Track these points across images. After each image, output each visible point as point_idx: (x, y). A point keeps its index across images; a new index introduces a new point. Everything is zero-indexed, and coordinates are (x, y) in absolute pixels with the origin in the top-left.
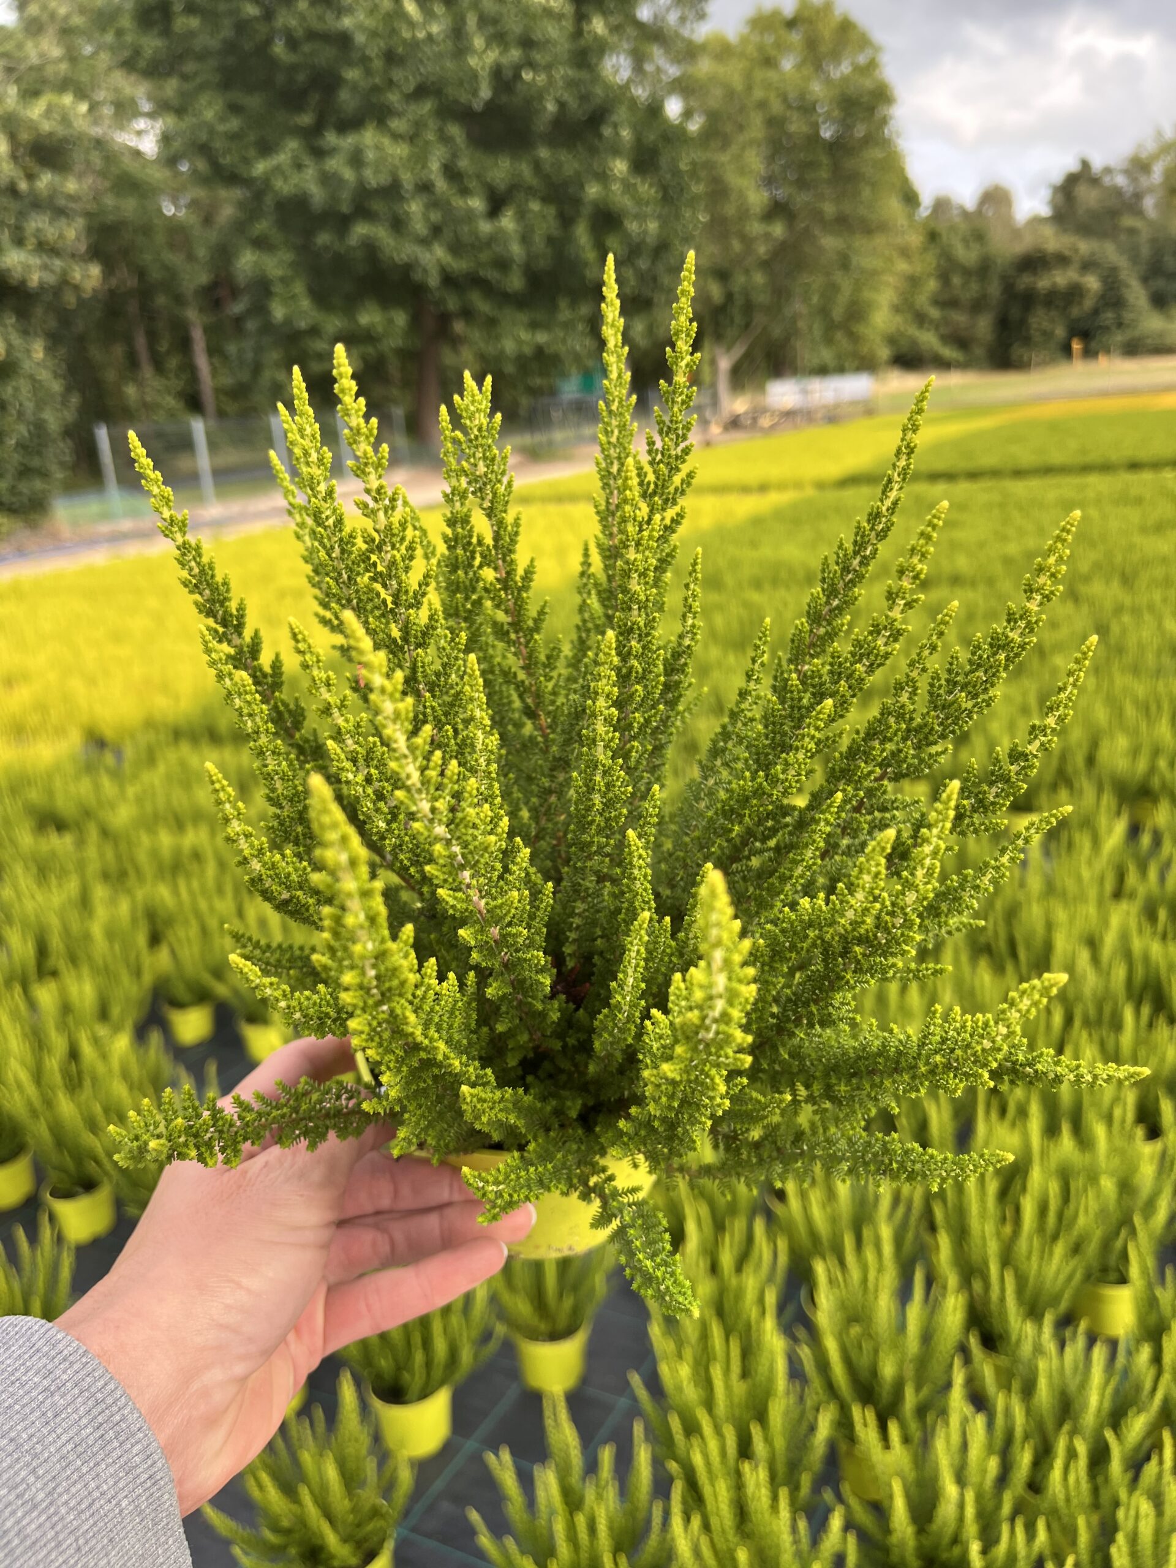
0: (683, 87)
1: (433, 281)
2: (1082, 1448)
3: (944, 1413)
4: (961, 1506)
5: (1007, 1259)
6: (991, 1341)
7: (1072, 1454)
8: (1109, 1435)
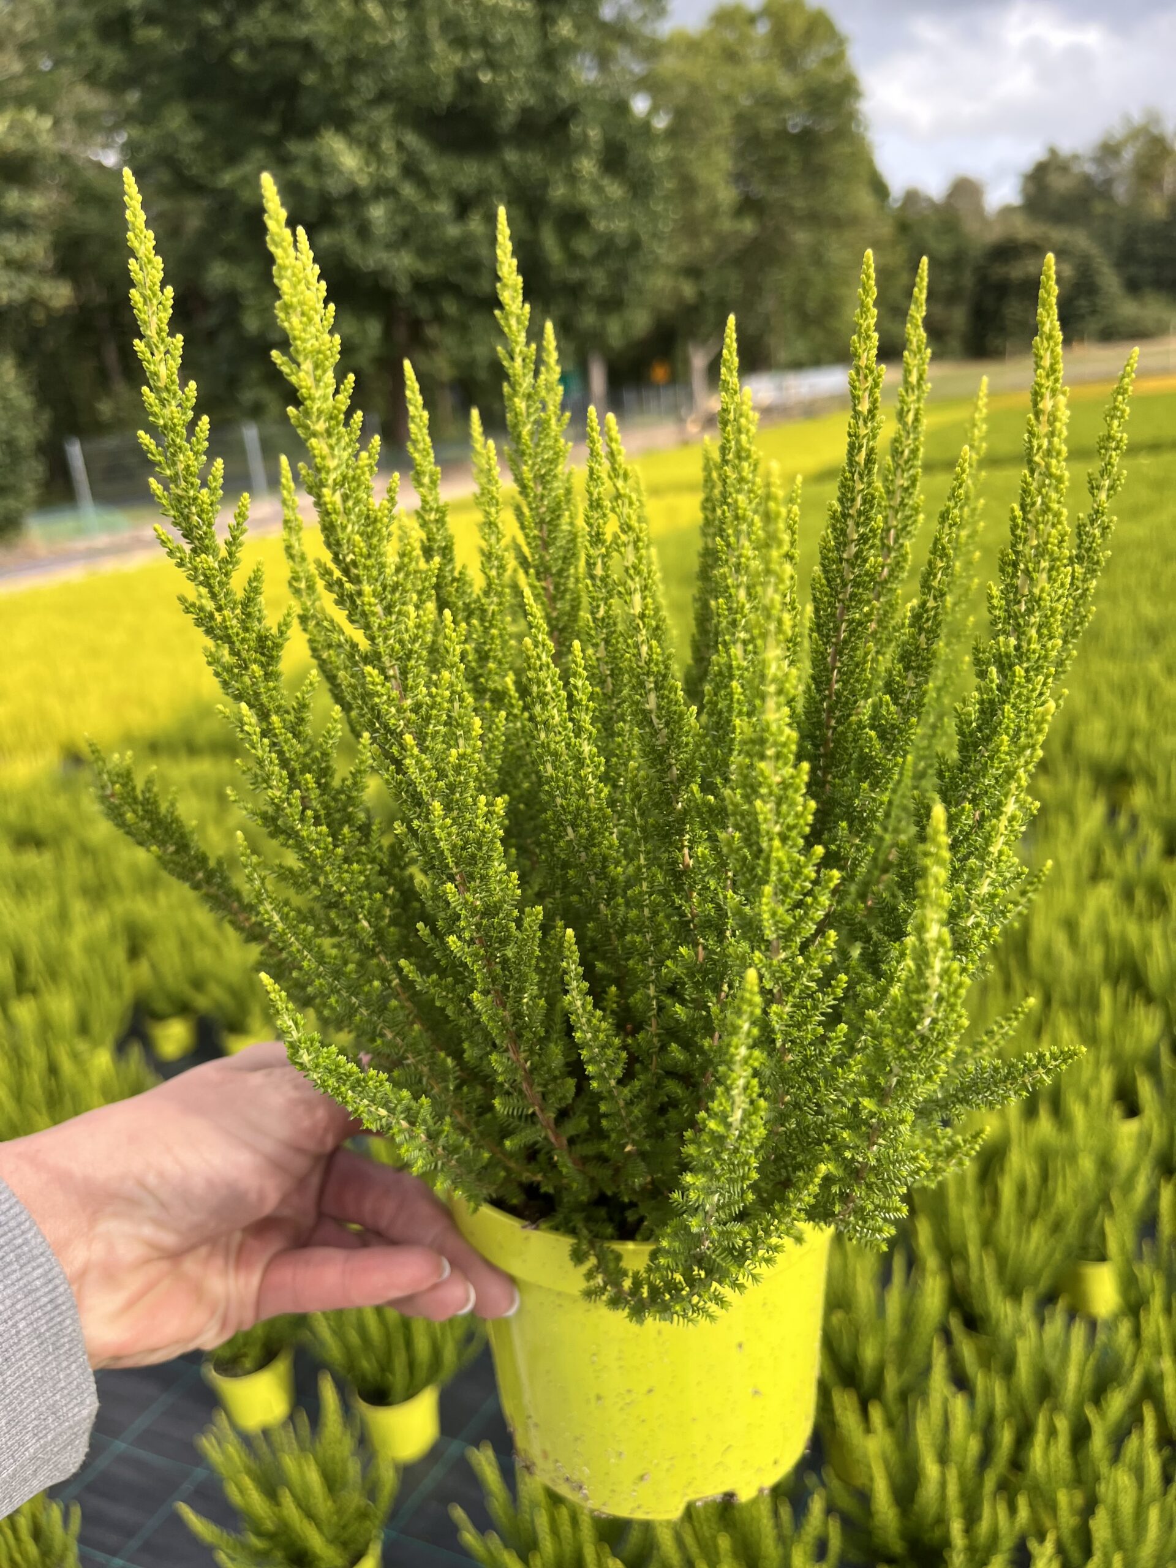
0: (650, 84)
1: (403, 286)
2: (1063, 1424)
3: (924, 1394)
4: (943, 1484)
5: (988, 1240)
6: (974, 1322)
7: (1052, 1432)
8: (1090, 1413)
